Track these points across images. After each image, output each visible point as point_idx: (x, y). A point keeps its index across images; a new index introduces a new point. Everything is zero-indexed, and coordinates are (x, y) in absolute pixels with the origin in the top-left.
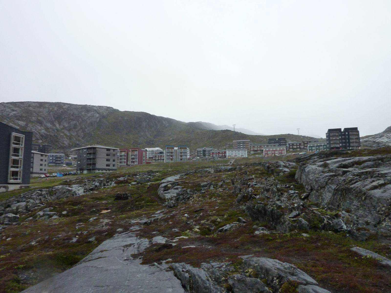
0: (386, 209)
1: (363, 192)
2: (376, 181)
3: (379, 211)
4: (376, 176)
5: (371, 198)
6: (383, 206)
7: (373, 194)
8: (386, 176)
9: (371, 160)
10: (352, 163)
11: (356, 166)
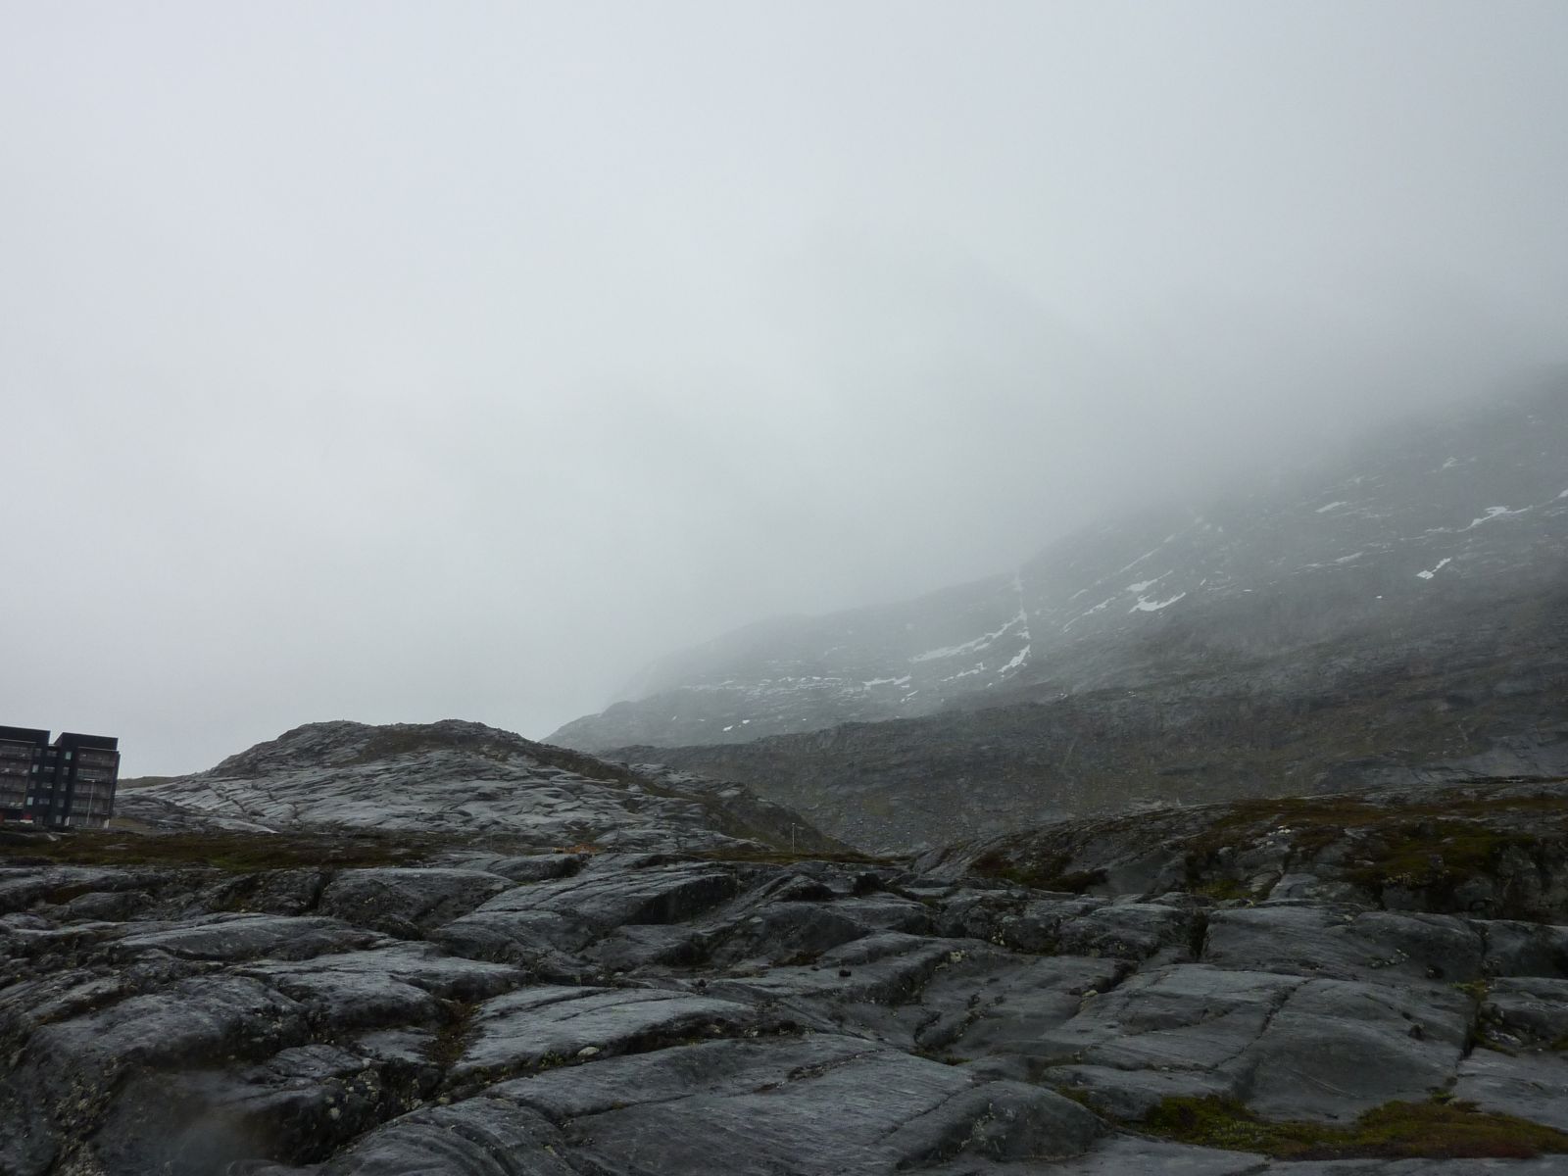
0: (91, 1106)
1: (20, 1032)
2: (91, 979)
3: (61, 1117)
4: (102, 956)
5: (48, 1058)
6: (84, 1092)
7: (58, 1041)
8: (136, 961)
9: (111, 885)
10: (28, 890)
11: (42, 905)
